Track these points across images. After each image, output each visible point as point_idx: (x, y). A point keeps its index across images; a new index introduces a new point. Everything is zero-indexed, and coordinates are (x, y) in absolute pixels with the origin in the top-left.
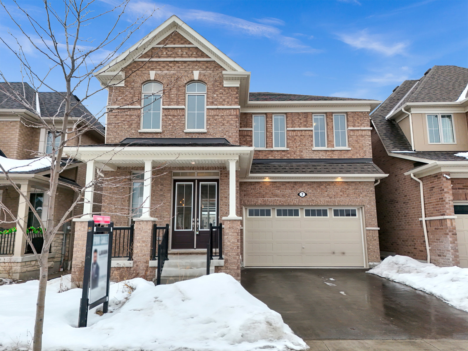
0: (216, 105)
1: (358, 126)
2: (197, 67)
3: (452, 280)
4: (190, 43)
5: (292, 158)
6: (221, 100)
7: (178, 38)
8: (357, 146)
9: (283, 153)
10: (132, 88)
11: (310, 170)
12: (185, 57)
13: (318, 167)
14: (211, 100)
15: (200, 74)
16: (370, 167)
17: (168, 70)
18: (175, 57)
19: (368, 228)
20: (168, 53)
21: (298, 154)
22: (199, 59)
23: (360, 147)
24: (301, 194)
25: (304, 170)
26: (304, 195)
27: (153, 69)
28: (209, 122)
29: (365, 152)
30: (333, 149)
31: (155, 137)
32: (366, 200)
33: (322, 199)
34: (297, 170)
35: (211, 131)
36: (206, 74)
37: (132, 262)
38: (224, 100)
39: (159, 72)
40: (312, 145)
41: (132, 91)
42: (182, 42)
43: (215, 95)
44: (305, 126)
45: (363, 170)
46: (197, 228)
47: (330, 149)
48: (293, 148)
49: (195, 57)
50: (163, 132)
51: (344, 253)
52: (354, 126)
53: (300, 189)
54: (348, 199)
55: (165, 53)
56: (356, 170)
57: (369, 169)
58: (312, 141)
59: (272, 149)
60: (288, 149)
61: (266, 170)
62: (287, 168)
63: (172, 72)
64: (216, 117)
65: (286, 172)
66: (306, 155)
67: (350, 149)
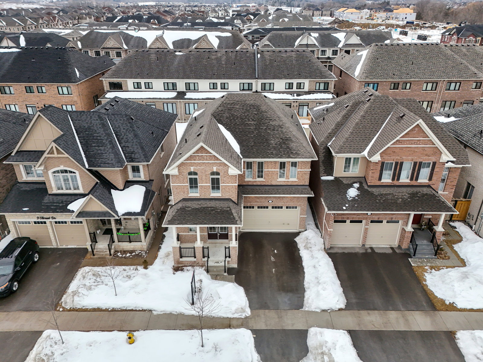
0: (225, 183)
1: (304, 169)
2: (215, 165)
3: (314, 267)
4: (210, 153)
5: (267, 184)
6: (228, 181)
7: (204, 150)
8: (301, 178)
9: (262, 182)
10: (183, 176)
11: (274, 192)
12: (209, 161)
13: (280, 190)
14: (223, 181)
15: (217, 169)
16: (306, 190)
17: (200, 166)
18: (203, 160)
19: (301, 216)
20: (199, 158)
21: (270, 182)
22: (216, 162)
23: (303, 179)
24: (269, 201)
25: (272, 192)
26: (271, 201)
27: (192, 166)
28: (222, 191)
29: (305, 182)
30: (288, 180)
31: (197, 198)
32: (302, 204)
33: (280, 204)
34: (268, 192)
35: (224, 195)
36: (220, 168)
37: (196, 259)
38: (229, 181)
39: (196, 168)
40: (277, 178)
41: (183, 177)
42: (206, 152)
43: (225, 179)
44: (275, 168)
45: (302, 192)
46: (219, 233)
47: (287, 180)
48: (267, 179)
49: (214, 160)
50: (200, 195)
51: (289, 224)
52: (301, 169)
53: (269, 199)
54: (293, 203)
55: (197, 158)
56: (298, 192)
57: (305, 192)
58: (278, 176)
59: (256, 180)
60: (264, 180)
61: (252, 192)
62: (263, 190)
63: (202, 168)
64: (226, 189)
65: (262, 194)
66: (274, 183)
67: (297, 180)
